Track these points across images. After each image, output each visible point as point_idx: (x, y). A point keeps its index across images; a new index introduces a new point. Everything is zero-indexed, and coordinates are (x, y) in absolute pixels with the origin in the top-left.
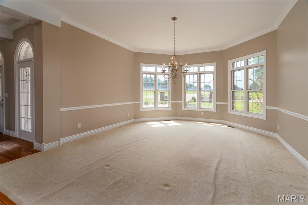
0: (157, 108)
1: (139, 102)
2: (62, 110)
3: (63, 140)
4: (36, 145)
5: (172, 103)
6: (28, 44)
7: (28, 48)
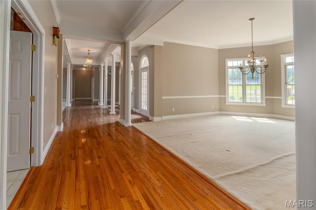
0: (246, 103)
1: (224, 96)
2: (163, 98)
3: (164, 118)
4: (150, 118)
5: (266, 98)
6: (146, 57)
7: (145, 60)
